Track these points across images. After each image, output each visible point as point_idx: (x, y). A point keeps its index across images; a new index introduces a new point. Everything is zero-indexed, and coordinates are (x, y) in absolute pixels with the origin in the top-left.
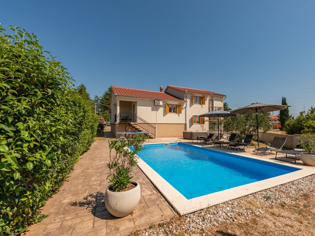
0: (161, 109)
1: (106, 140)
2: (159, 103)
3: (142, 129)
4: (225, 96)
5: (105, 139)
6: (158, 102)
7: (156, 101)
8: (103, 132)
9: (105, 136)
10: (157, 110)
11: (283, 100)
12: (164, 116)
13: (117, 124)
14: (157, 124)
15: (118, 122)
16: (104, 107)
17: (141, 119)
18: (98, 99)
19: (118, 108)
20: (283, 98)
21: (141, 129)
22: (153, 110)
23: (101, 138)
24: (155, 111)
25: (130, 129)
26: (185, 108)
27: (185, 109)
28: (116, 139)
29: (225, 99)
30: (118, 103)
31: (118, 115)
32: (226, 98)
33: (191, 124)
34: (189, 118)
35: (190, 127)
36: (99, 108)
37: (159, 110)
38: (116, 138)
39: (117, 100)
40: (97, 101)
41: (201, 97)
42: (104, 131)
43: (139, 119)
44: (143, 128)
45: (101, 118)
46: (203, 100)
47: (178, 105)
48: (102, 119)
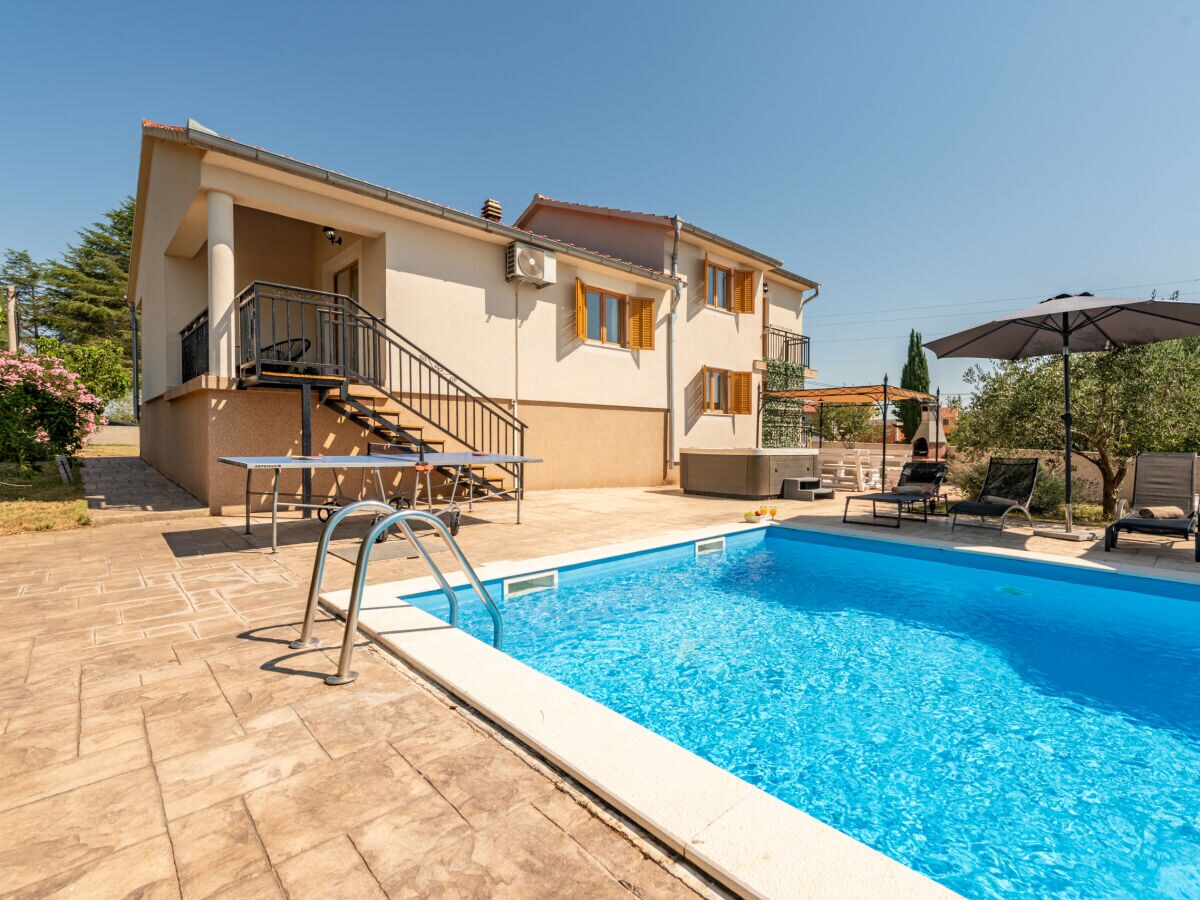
0: (545, 314)
1: (109, 522)
2: (540, 266)
3: (438, 435)
4: (812, 285)
5: (96, 515)
6: (532, 262)
7: (519, 250)
8: (76, 464)
9: (89, 487)
10: (519, 313)
11: (912, 341)
12: (560, 357)
13: (218, 393)
14: (522, 402)
15: (224, 374)
16: (80, 315)
17: (427, 362)
18: (35, 276)
19: (224, 260)
20: (912, 336)
21: (430, 434)
22: (492, 311)
23: (53, 507)
24: (510, 318)
25: (331, 437)
26: (669, 319)
27: (665, 325)
28: (207, 511)
29: (809, 303)
30: (223, 223)
31: (227, 315)
32: (817, 294)
33: (691, 409)
34: (683, 380)
35: (688, 428)
36: (44, 323)
37: (533, 314)
38: (205, 505)
39: (206, 193)
40: (25, 285)
41: (736, 271)
42: (78, 454)
43: (415, 364)
44: (444, 425)
45: (56, 372)
46: (743, 291)
47: (633, 299)
48: (60, 377)
